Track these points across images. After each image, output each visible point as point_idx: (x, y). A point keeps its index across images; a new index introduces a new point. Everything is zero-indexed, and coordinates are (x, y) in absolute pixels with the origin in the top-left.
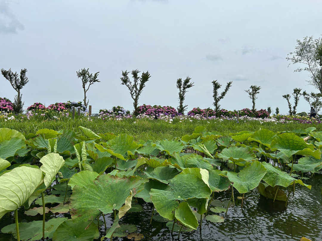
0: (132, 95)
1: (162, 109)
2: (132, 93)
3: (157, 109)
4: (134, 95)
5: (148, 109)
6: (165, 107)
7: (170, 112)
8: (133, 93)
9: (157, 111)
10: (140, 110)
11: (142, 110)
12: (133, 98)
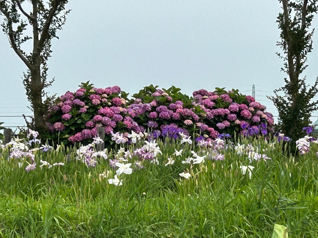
0: (13, 37)
1: (180, 105)
2: (15, 27)
3: (154, 108)
4: (22, 37)
5: (102, 110)
6: (202, 93)
7: (225, 118)
8: (20, 29)
9: (154, 119)
10: (60, 112)
11: (67, 116)
12: (19, 53)
